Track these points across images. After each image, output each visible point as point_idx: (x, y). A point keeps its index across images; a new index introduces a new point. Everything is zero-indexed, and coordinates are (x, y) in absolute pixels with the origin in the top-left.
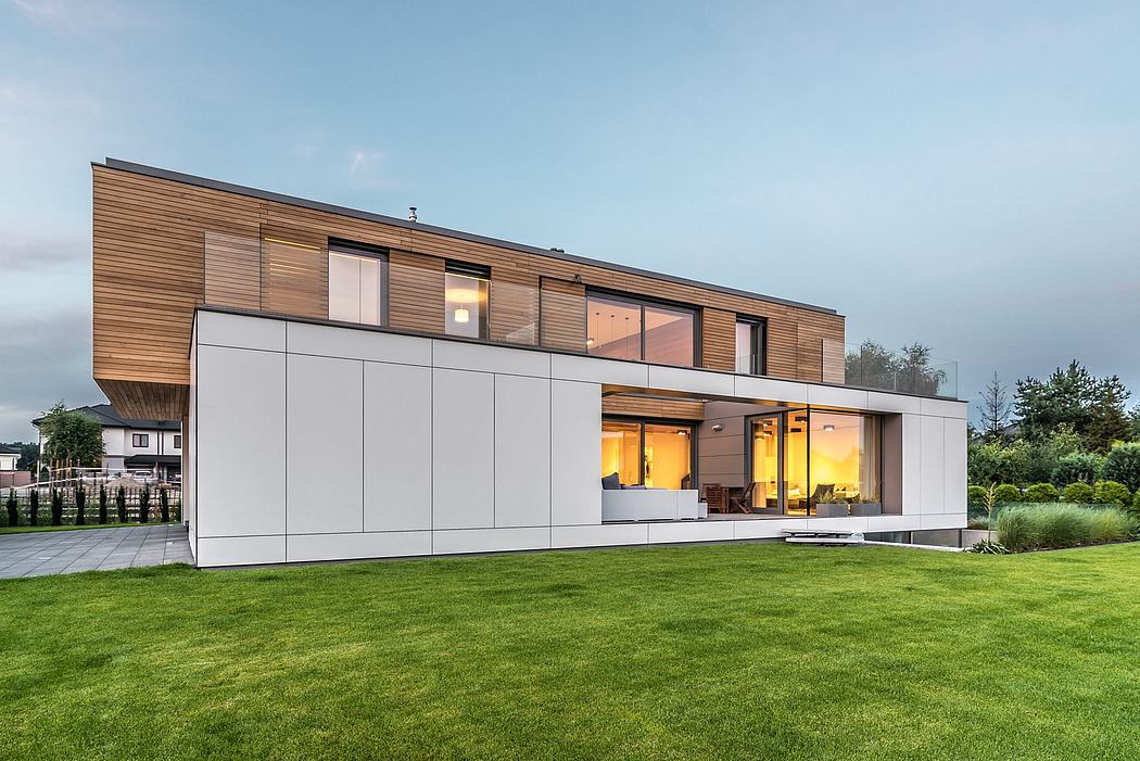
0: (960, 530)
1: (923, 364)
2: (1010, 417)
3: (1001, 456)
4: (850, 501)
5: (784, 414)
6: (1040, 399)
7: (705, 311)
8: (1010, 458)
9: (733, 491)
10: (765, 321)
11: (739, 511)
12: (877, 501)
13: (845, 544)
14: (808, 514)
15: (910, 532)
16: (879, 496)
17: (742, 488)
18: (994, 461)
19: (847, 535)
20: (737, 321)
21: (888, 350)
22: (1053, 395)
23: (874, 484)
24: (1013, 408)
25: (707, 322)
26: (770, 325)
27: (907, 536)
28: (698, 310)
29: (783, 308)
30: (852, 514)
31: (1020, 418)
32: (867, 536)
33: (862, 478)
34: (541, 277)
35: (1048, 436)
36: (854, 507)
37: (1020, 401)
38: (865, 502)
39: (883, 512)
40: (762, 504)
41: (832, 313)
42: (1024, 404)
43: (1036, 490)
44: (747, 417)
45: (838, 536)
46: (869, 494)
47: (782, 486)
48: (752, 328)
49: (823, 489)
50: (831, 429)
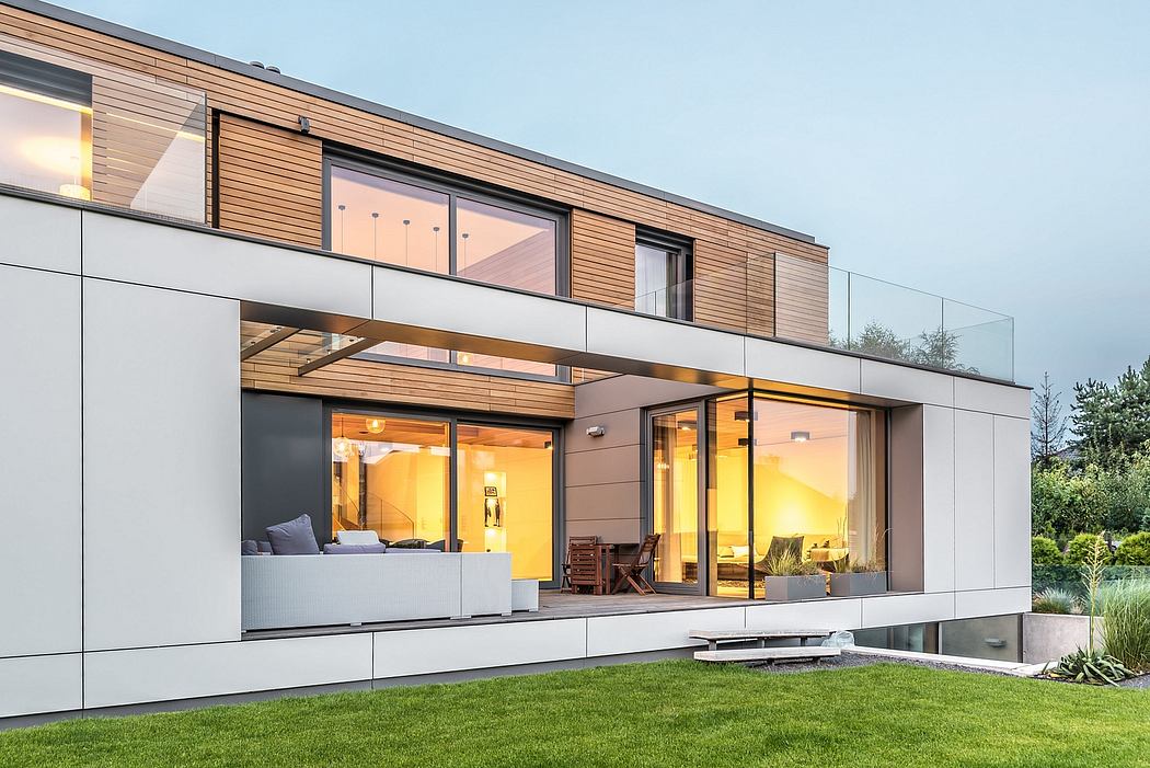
0: (1021, 616)
1: (950, 359)
2: (1067, 434)
3: (1068, 490)
4: (828, 567)
5: (708, 402)
6: (1106, 411)
7: (576, 215)
8: (1080, 492)
9: (619, 550)
10: (688, 243)
11: (626, 590)
12: (880, 568)
13: (815, 659)
14: (752, 596)
15: (937, 624)
16: (882, 558)
17: (635, 546)
18: (1059, 498)
19: (819, 639)
20: (638, 241)
21: (901, 336)
22: (1124, 406)
23: (873, 537)
24: (1070, 424)
25: (579, 238)
26: (700, 251)
27: (933, 635)
28: (562, 211)
29: (723, 224)
30: (834, 592)
31: (1080, 438)
32: (862, 637)
33: (852, 526)
34: (216, 112)
35: (1131, 460)
36: (836, 579)
37: (1078, 412)
38: (857, 570)
39: (890, 587)
40: (675, 575)
41: (808, 241)
42: (1085, 418)
43: (1135, 543)
44: (645, 409)
45: (804, 640)
46: (863, 553)
47: (707, 540)
48: (670, 255)
49: (778, 546)
50: (803, 440)
